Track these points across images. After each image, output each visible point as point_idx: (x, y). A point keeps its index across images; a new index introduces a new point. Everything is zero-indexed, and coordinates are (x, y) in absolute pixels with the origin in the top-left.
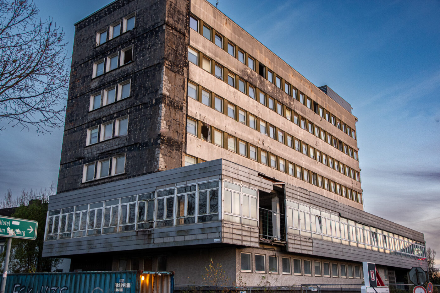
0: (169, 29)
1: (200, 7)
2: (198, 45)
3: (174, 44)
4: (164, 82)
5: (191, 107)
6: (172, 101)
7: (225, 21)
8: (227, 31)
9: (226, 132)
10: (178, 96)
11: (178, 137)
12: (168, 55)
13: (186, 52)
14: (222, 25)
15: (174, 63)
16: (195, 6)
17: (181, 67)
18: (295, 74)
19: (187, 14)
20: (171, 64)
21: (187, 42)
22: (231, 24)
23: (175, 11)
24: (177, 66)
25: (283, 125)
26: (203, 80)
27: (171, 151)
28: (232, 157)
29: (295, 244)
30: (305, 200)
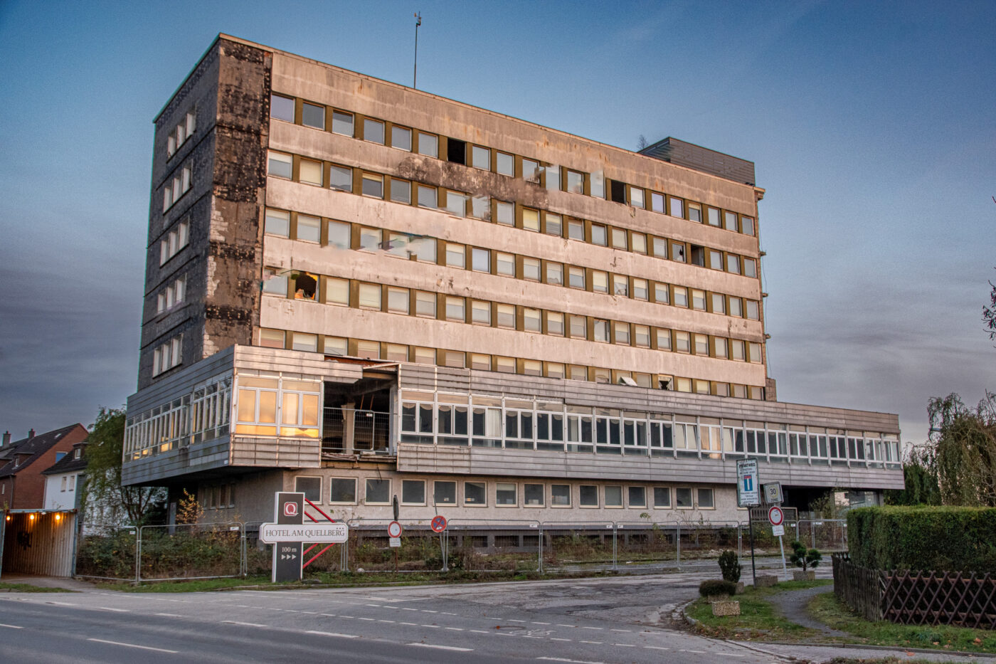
0: (225, 132)
1: (295, 76)
2: (289, 143)
3: (236, 154)
4: (212, 222)
5: (272, 251)
6: (230, 249)
7: (357, 85)
8: (363, 100)
9: (354, 279)
10: (244, 237)
11: (244, 303)
12: (223, 176)
13: (261, 161)
14: (350, 94)
15: (234, 186)
16: (284, 78)
17: (250, 189)
18: (553, 137)
19: (264, 96)
20: (229, 189)
21: (263, 144)
22: (374, 85)
23: (237, 98)
24: (241, 189)
25: (510, 243)
26: (301, 201)
27: (229, 327)
28: (367, 319)
29: (417, 458)
30: (455, 385)
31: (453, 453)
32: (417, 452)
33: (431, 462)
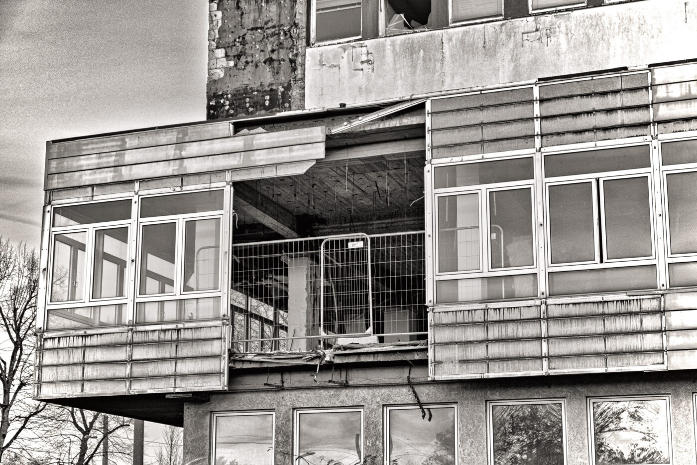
11: (277, 73)
28: (548, 36)
29: (487, 341)
30: (601, 120)
31: (603, 316)
32: (486, 324)
33: (530, 349)
